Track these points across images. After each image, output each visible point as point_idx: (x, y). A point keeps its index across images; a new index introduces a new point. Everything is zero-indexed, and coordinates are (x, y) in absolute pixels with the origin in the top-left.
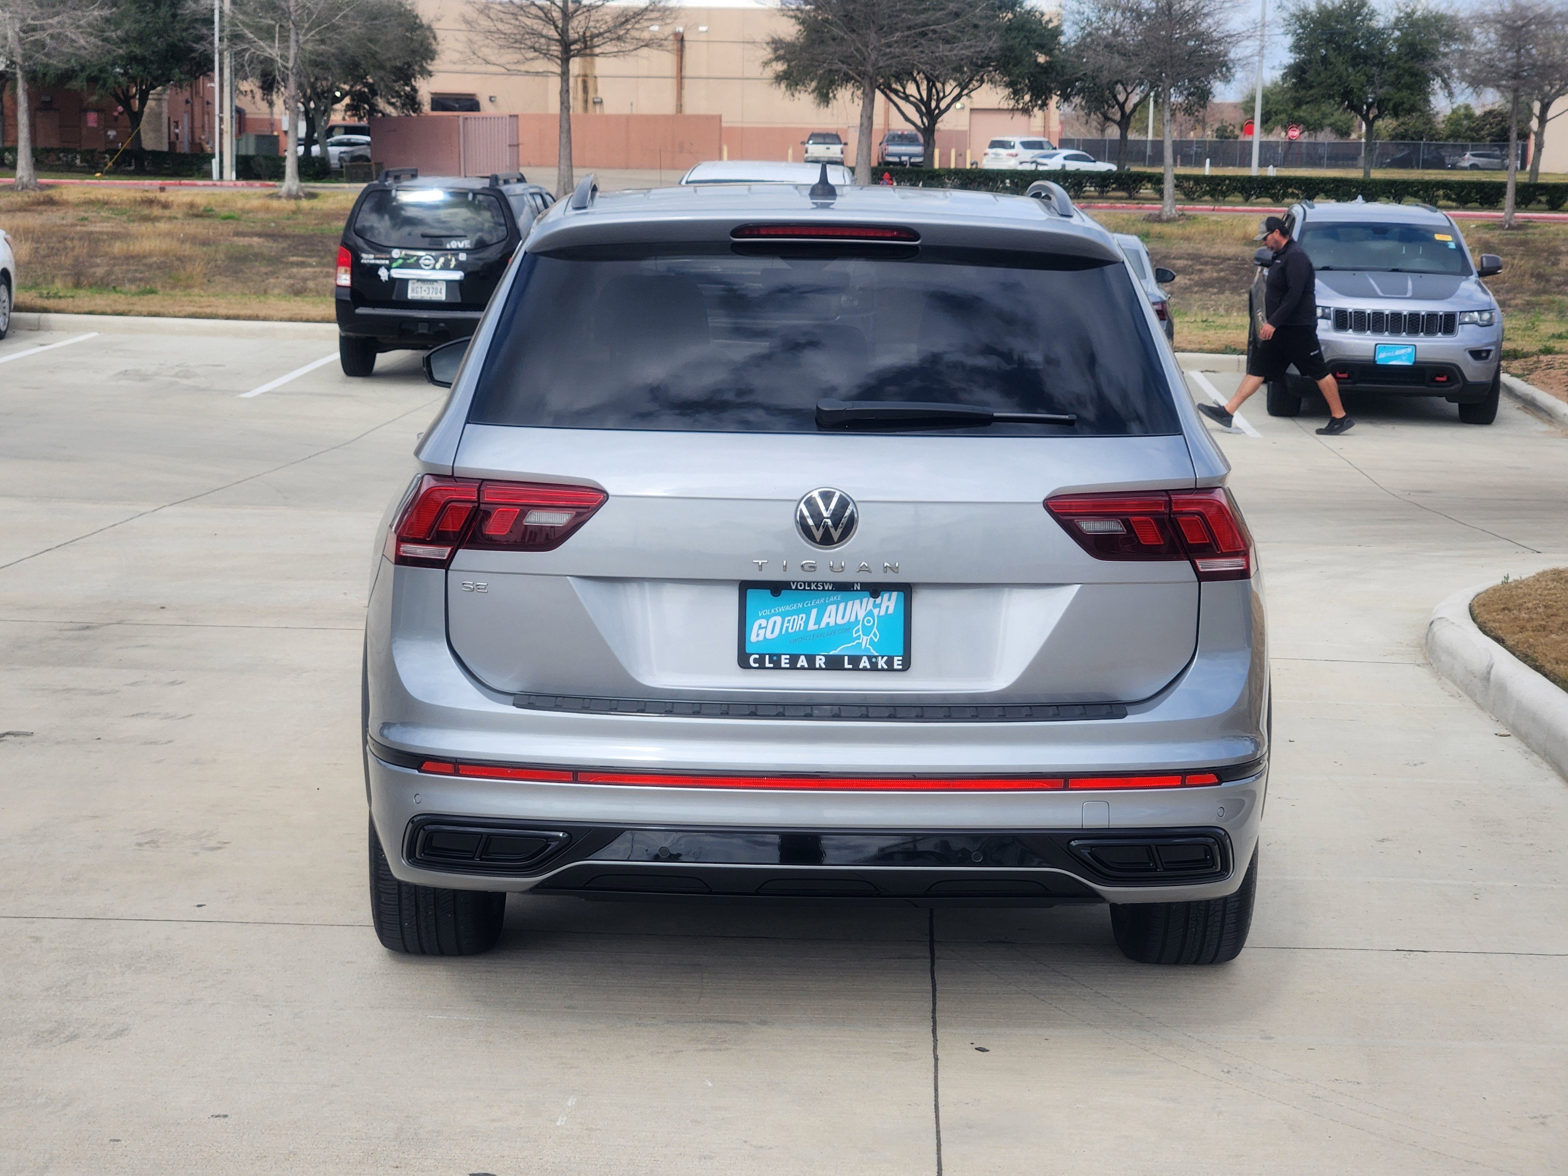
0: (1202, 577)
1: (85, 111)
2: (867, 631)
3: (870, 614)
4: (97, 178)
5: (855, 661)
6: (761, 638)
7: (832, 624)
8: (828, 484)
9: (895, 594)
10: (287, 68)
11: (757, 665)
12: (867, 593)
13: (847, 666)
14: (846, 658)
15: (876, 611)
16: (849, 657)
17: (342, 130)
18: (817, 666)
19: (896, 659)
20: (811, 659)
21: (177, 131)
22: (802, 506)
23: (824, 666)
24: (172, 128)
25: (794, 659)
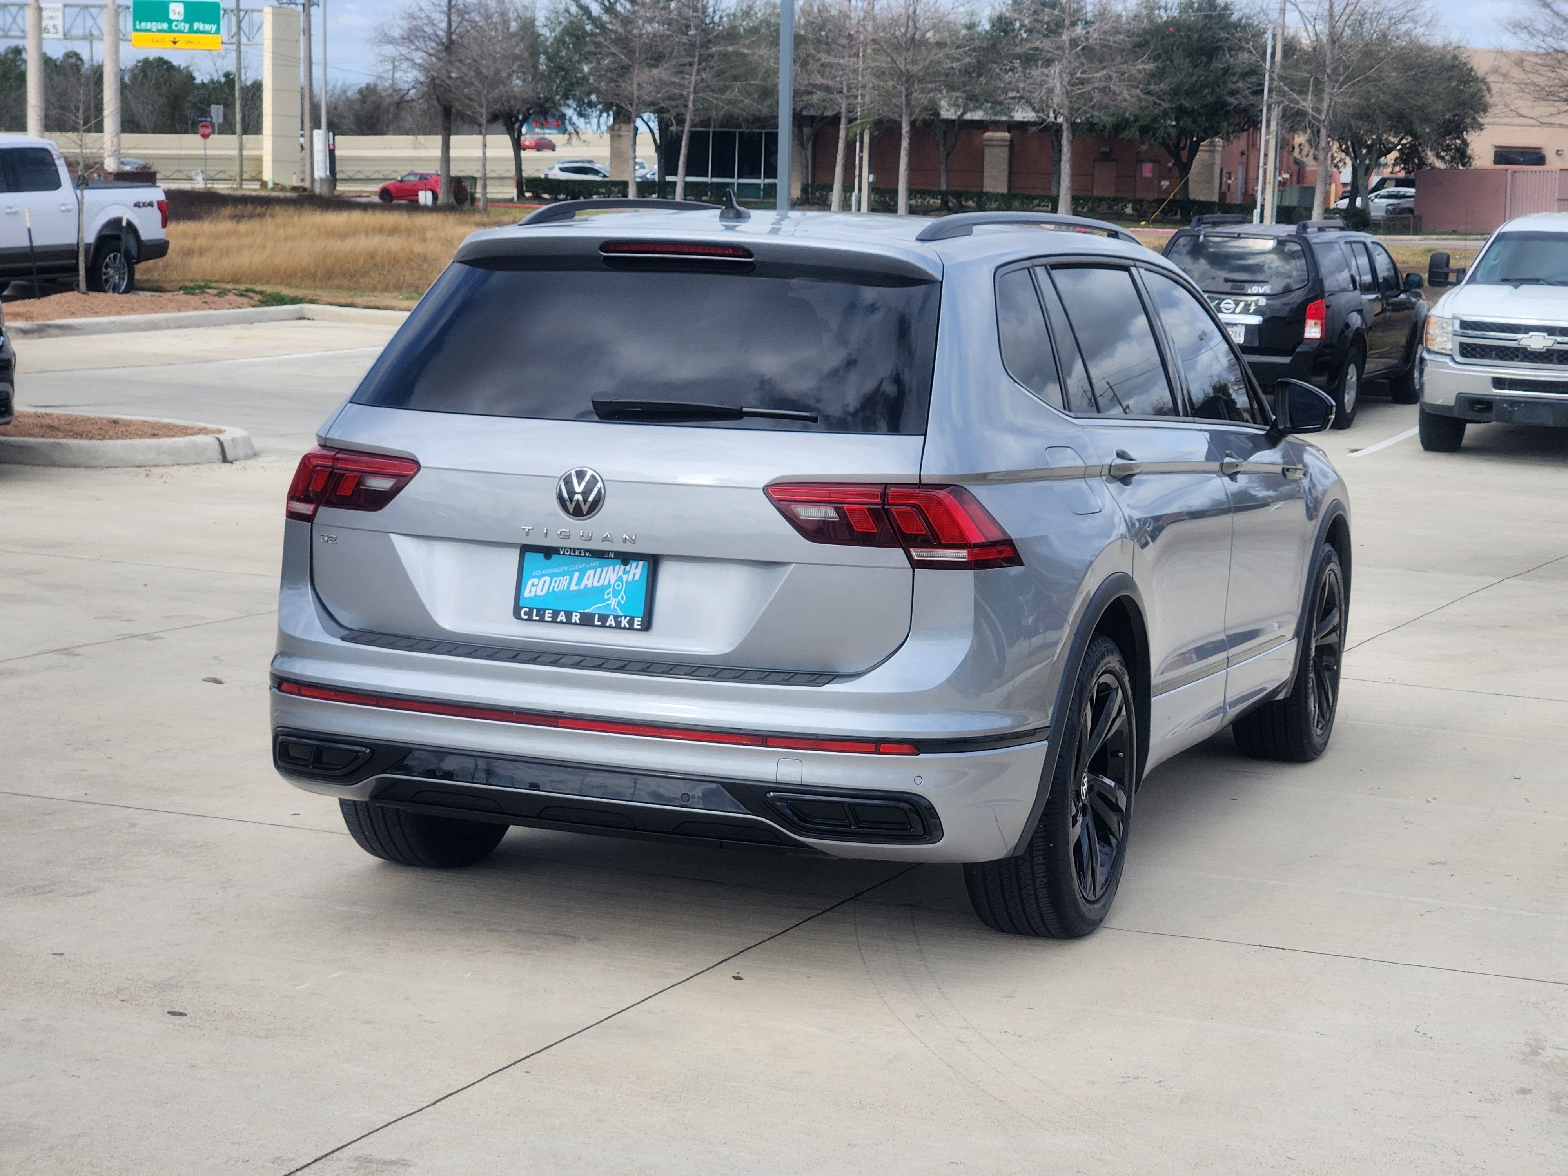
0: (916, 565)
1: (1140, 161)
2: (616, 594)
3: (620, 579)
4: (1143, 227)
5: (603, 618)
6: (533, 594)
7: (590, 586)
8: (580, 465)
9: (641, 563)
10: (1319, 121)
11: (526, 617)
12: (619, 561)
13: (597, 623)
14: (597, 616)
15: (625, 577)
16: (599, 615)
17: (1394, 183)
18: (573, 621)
19: (636, 619)
20: (569, 615)
21: (1229, 182)
22: (562, 483)
23: (578, 622)
24: (1224, 179)
25: (555, 614)
